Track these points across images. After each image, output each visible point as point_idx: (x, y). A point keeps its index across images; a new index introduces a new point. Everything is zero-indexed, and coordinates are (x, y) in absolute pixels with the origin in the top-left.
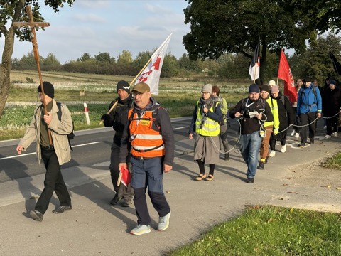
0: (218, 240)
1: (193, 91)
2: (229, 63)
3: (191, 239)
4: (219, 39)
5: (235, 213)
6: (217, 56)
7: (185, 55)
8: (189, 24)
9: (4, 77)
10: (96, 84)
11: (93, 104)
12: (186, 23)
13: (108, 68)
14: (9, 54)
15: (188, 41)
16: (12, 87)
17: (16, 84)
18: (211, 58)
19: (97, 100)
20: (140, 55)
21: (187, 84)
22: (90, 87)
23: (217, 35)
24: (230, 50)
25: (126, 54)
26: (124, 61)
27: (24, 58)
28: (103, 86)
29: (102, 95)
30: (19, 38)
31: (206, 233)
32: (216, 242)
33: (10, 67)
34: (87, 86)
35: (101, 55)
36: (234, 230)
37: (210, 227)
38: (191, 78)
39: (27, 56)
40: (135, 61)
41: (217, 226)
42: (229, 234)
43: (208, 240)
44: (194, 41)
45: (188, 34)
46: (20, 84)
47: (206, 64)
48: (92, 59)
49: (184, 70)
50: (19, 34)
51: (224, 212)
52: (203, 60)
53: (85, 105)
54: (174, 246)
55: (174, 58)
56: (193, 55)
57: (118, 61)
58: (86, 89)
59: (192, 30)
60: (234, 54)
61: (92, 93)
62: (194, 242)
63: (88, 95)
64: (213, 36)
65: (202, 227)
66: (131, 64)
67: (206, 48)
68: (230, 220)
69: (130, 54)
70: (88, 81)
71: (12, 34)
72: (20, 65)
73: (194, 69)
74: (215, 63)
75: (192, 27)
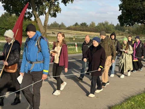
0: (133, 103)
1: (121, 39)
2: (137, 28)
3: (121, 102)
4: (133, 18)
5: (140, 92)
6: (132, 25)
7: (118, 24)
8: (121, 11)
9: (44, 32)
10: (80, 35)
11: (79, 44)
12: (119, 10)
13: (85, 29)
14: (46, 22)
15: (120, 18)
16: (47, 36)
17: (48, 35)
18: (130, 25)
19: (80, 42)
20: (99, 24)
21: (119, 36)
22: (77, 36)
23: (133, 16)
24: (138, 22)
25: (93, 24)
26: (92, 26)
27: (52, 24)
28: (83, 36)
29: (82, 40)
30: (50, 16)
31: (127, 100)
32: (132, 104)
33: (47, 27)
34: (76, 36)
35: (83, 23)
36: (140, 99)
37: (129, 97)
38: (120, 34)
39: (53, 23)
40: (97, 26)
41: (133, 97)
42: (138, 101)
43: (128, 103)
44: (123, 18)
45: (120, 15)
46: (50, 35)
48: (79, 25)
49: (117, 30)
50: (50, 14)
51: (135, 91)
52: (126, 26)
53: (76, 44)
54: (113, 104)
55: (113, 25)
56: (122, 24)
57: (90, 26)
58: (76, 37)
59: (122, 14)
60: (140, 24)
61: (78, 39)
62: (121, 103)
63: (77, 40)
64: (131, 16)
65: (126, 97)
66: (95, 27)
67: (128, 21)
68: (138, 95)
69: (94, 23)
70: (77, 34)
71: (48, 14)
72: (50, 27)
73: (121, 30)
74: (131, 27)
75: (122, 12)
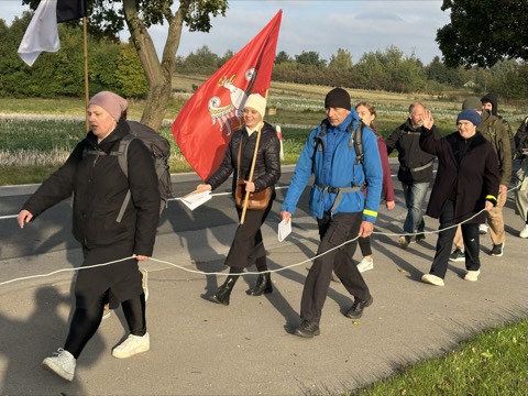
0: (487, 355)
1: (448, 116)
2: (510, 73)
3: (442, 349)
4: (495, 36)
5: (517, 314)
6: (491, 62)
7: (437, 59)
8: (449, 11)
9: (163, 83)
10: (294, 98)
11: (287, 129)
12: (443, 9)
13: (313, 75)
14: (173, 48)
15: (445, 37)
16: (172, 98)
17: (176, 94)
18: (481, 64)
19: (293, 123)
20: (365, 57)
21: (439, 104)
22: (284, 102)
23: (494, 30)
24: (513, 54)
25: (343, 57)
26: (340, 66)
27: (191, 56)
28: (305, 103)
29: (303, 115)
30: (189, 27)
31: (467, 342)
32: (483, 357)
33: (173, 68)
34: (281, 101)
35: (305, 55)
36: (515, 340)
37: (473, 332)
38: (445, 96)
39: (195, 53)
40: (357, 66)
41: (486, 331)
42: (507, 347)
43: (470, 353)
44: (455, 38)
45: (446, 27)
46: (183, 94)
47: (472, 74)
48: (291, 61)
49: (434, 82)
50: (189, 20)
51: (498, 311)
52: (468, 68)
53: (278, 129)
54: (414, 358)
55: (419, 63)
56: (452, 59)
57: (331, 64)
58: (279, 105)
59: (453, 21)
60: (519, 60)
61: (288, 111)
62: (445, 355)
63: (282, 114)
64: (487, 31)
65: (461, 331)
66: (351, 70)
67: (474, 50)
68: (507, 325)
69: (348, 56)
70: (283, 93)
71: (179, 21)
72: (185, 66)
73: (450, 81)
74: (486, 72)
75: (453, 16)
